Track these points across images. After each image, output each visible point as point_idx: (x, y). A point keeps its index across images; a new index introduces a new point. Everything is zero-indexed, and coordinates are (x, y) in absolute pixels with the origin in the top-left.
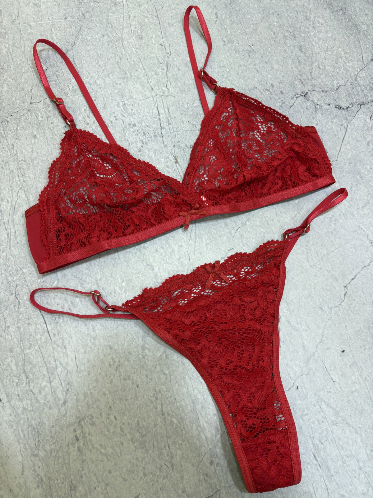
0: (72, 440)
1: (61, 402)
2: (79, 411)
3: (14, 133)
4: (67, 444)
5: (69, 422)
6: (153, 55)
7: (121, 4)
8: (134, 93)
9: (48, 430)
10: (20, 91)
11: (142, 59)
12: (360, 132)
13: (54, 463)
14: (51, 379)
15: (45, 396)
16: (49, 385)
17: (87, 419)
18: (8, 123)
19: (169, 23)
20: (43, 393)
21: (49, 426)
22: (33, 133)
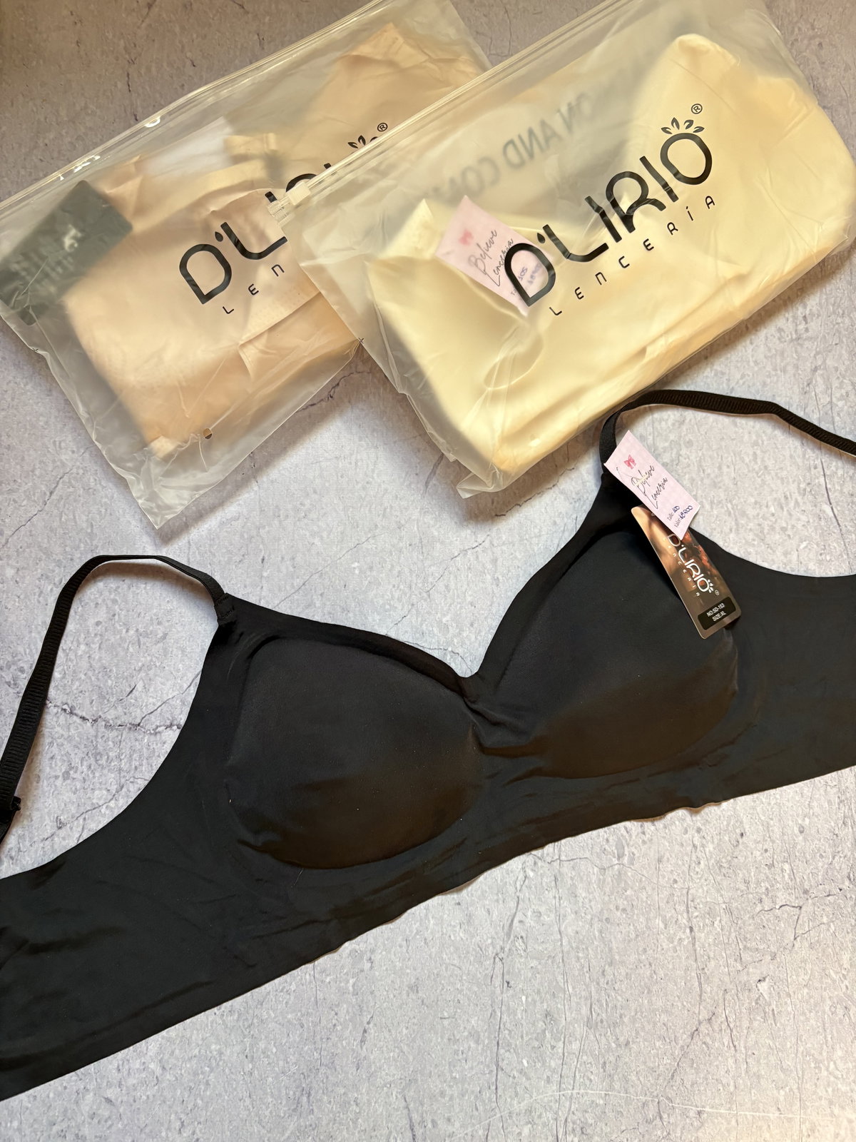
0: (812, 319)
1: (820, 372)
2: (796, 352)
3: (840, 848)
4: (820, 318)
5: (813, 343)
6: (534, 963)
7: (570, 1125)
8: (594, 878)
9: (843, 342)
10: (818, 941)
11: (559, 959)
12: (168, 666)
13: (841, 300)
14: (829, 406)
15: (841, 387)
16: (834, 400)
17: (787, 339)
18: (849, 874)
19: (477, 1042)
20: (843, 392)
21: (842, 348)
22: (805, 840)
